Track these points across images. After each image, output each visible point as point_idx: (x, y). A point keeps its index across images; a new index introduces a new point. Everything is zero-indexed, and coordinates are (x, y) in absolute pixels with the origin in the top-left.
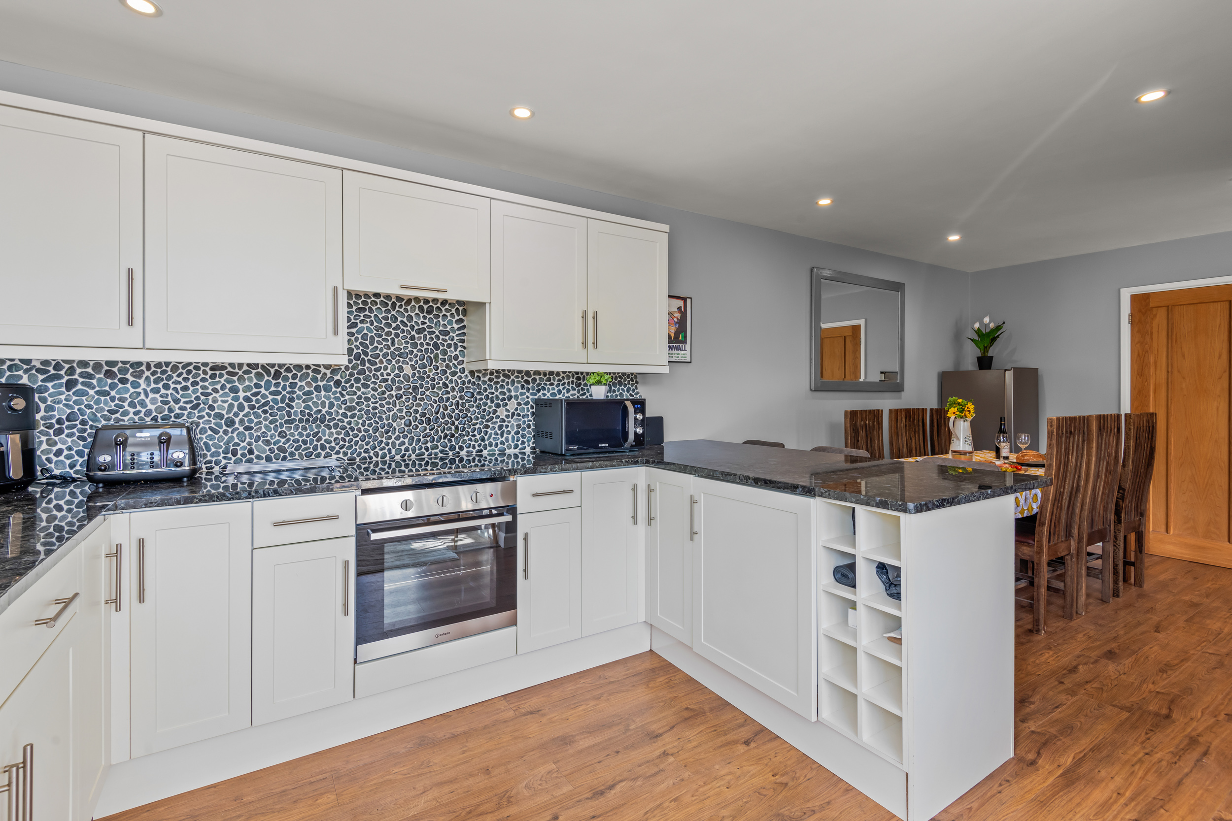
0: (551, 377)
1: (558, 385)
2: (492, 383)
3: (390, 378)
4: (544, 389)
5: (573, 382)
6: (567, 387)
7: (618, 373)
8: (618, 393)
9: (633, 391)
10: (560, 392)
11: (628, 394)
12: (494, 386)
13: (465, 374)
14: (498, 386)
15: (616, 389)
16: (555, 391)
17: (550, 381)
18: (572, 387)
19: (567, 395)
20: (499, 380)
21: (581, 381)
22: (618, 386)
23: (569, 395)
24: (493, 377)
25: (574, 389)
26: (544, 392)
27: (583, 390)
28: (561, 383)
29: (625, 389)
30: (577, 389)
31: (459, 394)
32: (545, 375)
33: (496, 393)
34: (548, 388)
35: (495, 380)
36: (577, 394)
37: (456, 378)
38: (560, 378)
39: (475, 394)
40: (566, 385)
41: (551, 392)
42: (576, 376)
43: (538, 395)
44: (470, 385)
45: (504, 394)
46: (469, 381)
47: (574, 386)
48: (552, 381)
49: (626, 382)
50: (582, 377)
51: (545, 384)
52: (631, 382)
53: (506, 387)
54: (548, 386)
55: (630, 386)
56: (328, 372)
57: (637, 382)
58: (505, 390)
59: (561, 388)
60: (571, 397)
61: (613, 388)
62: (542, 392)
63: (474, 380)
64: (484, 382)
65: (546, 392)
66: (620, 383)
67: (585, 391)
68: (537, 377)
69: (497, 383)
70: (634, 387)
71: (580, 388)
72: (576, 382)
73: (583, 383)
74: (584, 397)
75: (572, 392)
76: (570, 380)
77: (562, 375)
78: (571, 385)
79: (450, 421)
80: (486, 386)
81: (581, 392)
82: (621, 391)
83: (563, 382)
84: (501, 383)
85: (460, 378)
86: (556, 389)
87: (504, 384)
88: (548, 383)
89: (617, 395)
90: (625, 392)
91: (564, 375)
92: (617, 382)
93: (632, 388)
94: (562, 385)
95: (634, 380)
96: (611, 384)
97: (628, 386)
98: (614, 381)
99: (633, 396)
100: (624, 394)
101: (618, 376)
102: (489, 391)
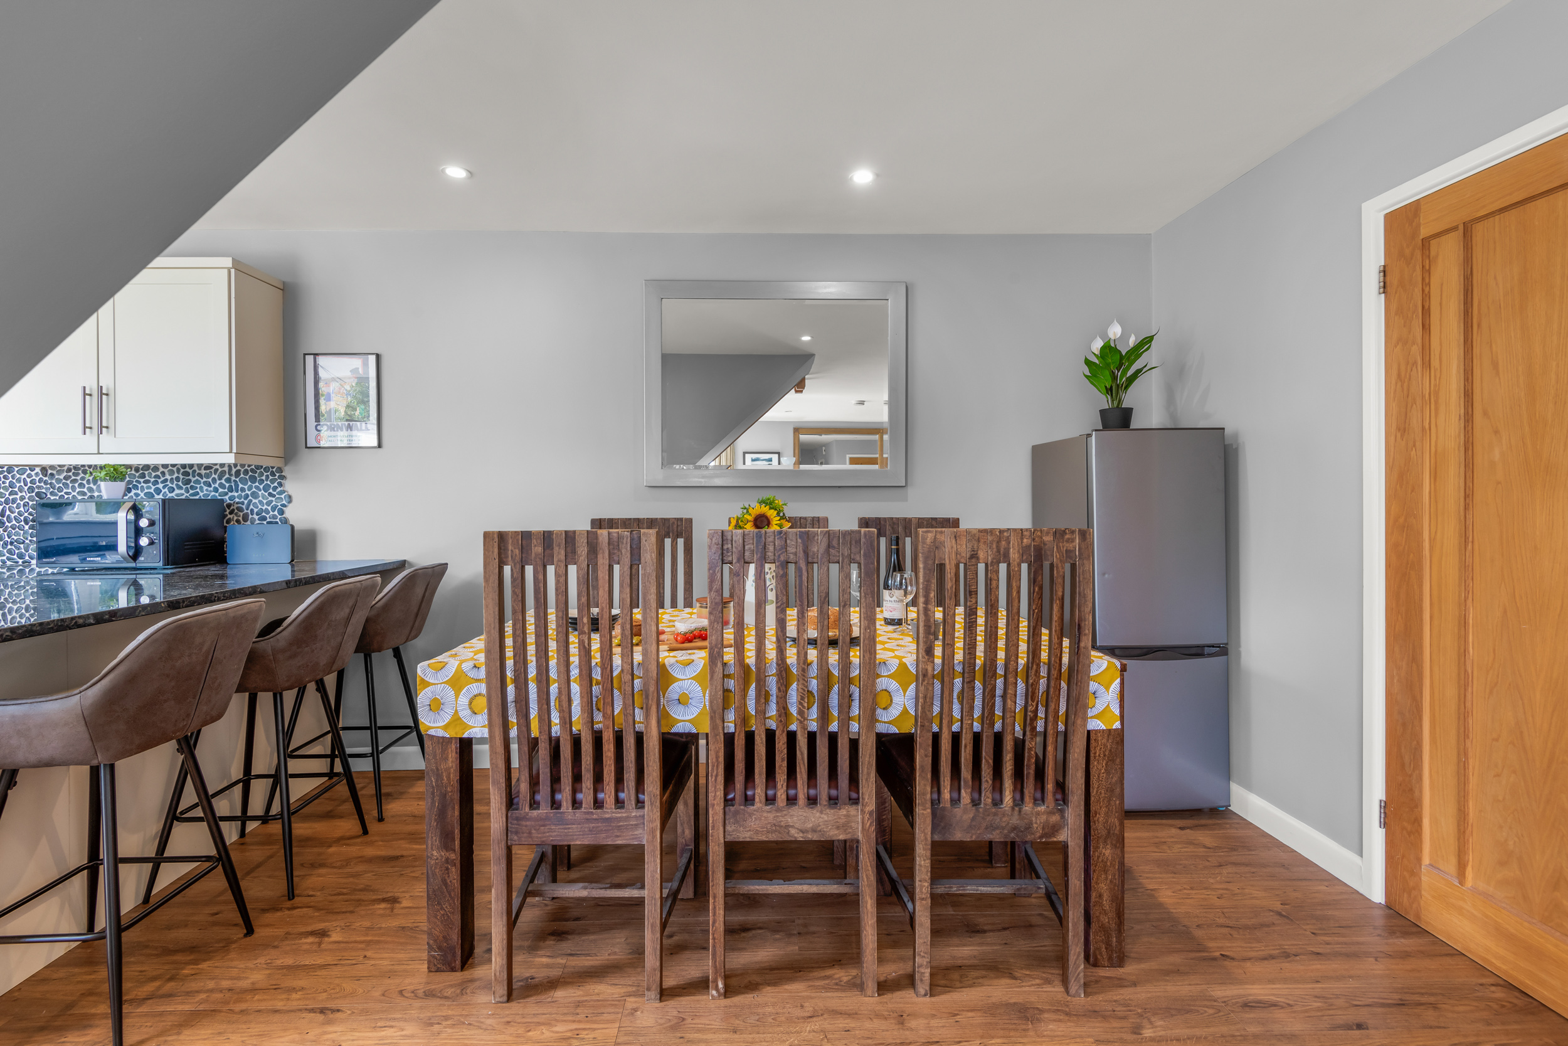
0: (146, 472)
1: (155, 483)
2: (68, 482)
4: (136, 487)
5: (178, 479)
6: (170, 485)
7: (249, 466)
8: (249, 493)
9: (275, 489)
11: (266, 494)
12: (71, 485)
13: (35, 472)
14: (76, 485)
15: (246, 487)
16: (152, 491)
17: (145, 477)
18: (177, 485)
20: (78, 478)
21: (190, 477)
22: (249, 483)
24: (71, 474)
25: (180, 488)
26: (137, 491)
27: (192, 487)
28: (159, 480)
29: (261, 487)
30: (184, 487)
31: (29, 495)
32: (137, 470)
33: (73, 494)
34: (143, 486)
35: (73, 478)
36: (186, 494)
37: (25, 476)
38: (159, 473)
39: (48, 494)
40: (168, 483)
41: (146, 491)
42: (182, 470)
44: (42, 484)
45: (84, 494)
46: (40, 480)
47: (180, 483)
48: (147, 478)
49: (264, 478)
50: (191, 471)
51: (137, 481)
52: (271, 477)
53: (87, 486)
54: (142, 484)
55: (269, 482)
57: (283, 477)
58: (85, 490)
59: (160, 486)
61: (241, 486)
62: (134, 491)
63: (47, 478)
64: (59, 481)
65: (139, 492)
66: (253, 479)
67: (198, 490)
69: (75, 481)
70: (276, 484)
71: (189, 486)
72: (183, 479)
73: (193, 479)
74: (196, 498)
75: (177, 491)
76: (174, 477)
77: (161, 469)
78: (175, 482)
79: (18, 525)
80: (61, 485)
81: (191, 492)
82: (254, 489)
83: (162, 479)
84: (80, 481)
85: (29, 476)
86: (153, 487)
87: (85, 482)
88: (142, 480)
89: (247, 494)
90: (260, 491)
91: (166, 471)
92: (247, 477)
93: (272, 486)
94: (162, 482)
95: (278, 475)
96: (237, 480)
97: (265, 482)
98: (242, 476)
99: (274, 496)
100: (260, 493)
101: (249, 469)
102: (65, 490)
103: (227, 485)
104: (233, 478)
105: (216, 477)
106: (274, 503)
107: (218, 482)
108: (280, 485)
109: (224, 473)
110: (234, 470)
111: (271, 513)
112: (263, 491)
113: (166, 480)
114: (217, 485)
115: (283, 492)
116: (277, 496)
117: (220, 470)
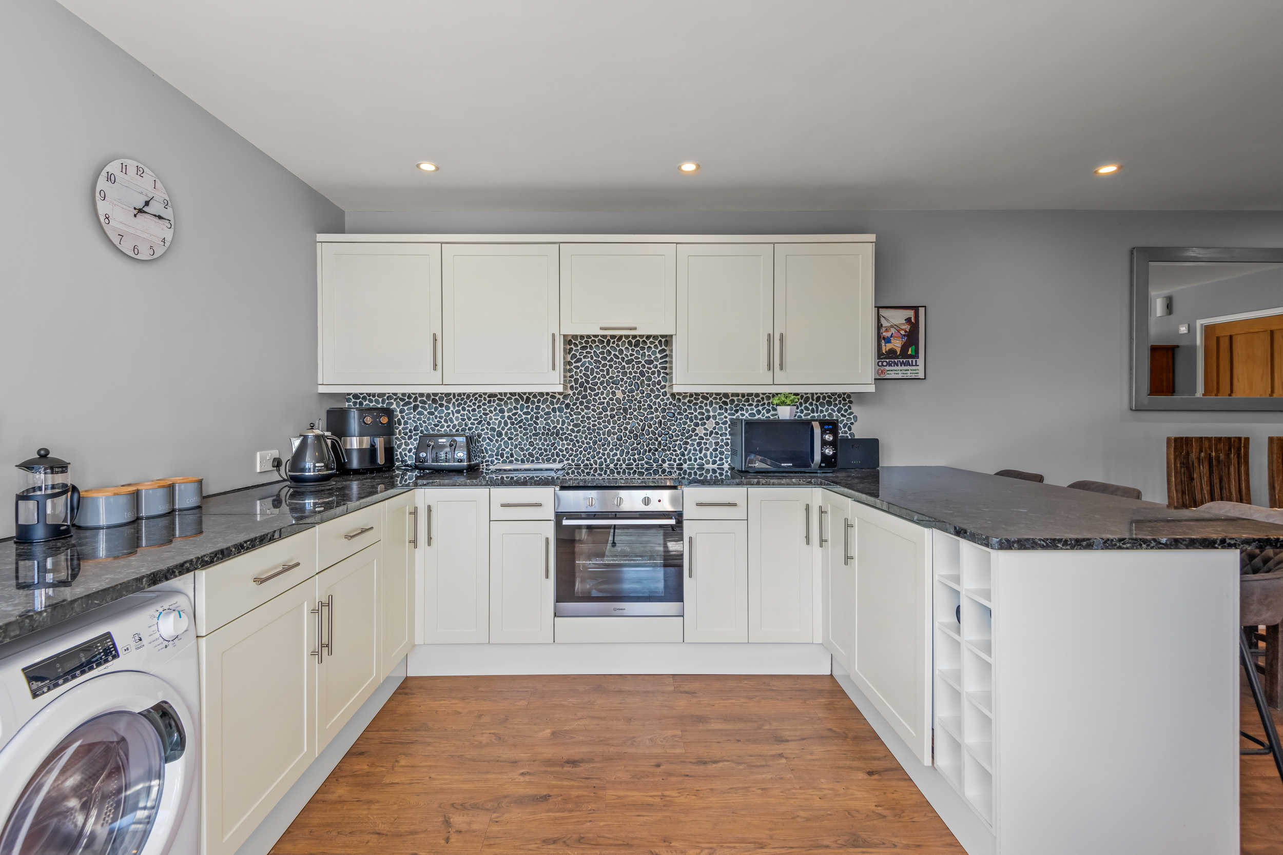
0: (750, 398)
1: (757, 406)
2: (691, 405)
3: (606, 401)
4: (742, 409)
6: (767, 408)
7: (826, 393)
8: (826, 414)
9: (846, 411)
10: (759, 412)
11: (839, 415)
12: (693, 407)
13: (667, 397)
14: (697, 407)
15: (824, 409)
16: (754, 412)
17: (749, 401)
18: (772, 408)
19: (767, 415)
20: (698, 402)
22: (826, 406)
23: (769, 415)
24: (692, 399)
26: (743, 412)
28: (760, 404)
29: (836, 409)
31: (662, 414)
32: (743, 396)
33: (695, 414)
34: (747, 408)
35: (694, 401)
37: (659, 400)
38: (759, 398)
39: (676, 414)
40: (766, 406)
41: (750, 412)
43: (736, 415)
44: (671, 406)
45: (703, 414)
46: (671, 403)
48: (751, 402)
49: (837, 402)
51: (743, 405)
52: (843, 402)
53: (705, 408)
54: (747, 407)
55: (841, 406)
56: (561, 397)
57: (851, 402)
58: (704, 411)
59: (760, 408)
60: (772, 417)
61: (820, 408)
62: (740, 412)
63: (675, 402)
64: (684, 404)
65: (744, 412)
66: (829, 403)
68: (735, 399)
69: (696, 404)
70: (846, 407)
76: (770, 401)
77: (761, 396)
78: (771, 406)
79: (653, 437)
80: (686, 407)
82: (830, 411)
83: (762, 403)
84: (700, 404)
85: (663, 400)
86: (755, 409)
87: (703, 405)
88: (746, 404)
89: (825, 415)
90: (835, 412)
91: (764, 396)
92: (825, 402)
93: (844, 408)
94: (762, 405)
95: (848, 400)
96: (818, 404)
97: (839, 406)
98: (821, 400)
99: (845, 416)
100: (834, 414)
101: (826, 395)
102: (688, 411)
103: (810, 408)
104: (814, 402)
105: (802, 401)
106: (845, 421)
107: (804, 405)
108: (850, 408)
109: (807, 399)
110: (815, 396)
111: (843, 429)
112: (836, 413)
113: (764, 404)
114: (803, 408)
115: (851, 413)
116: (848, 416)
117: (805, 396)
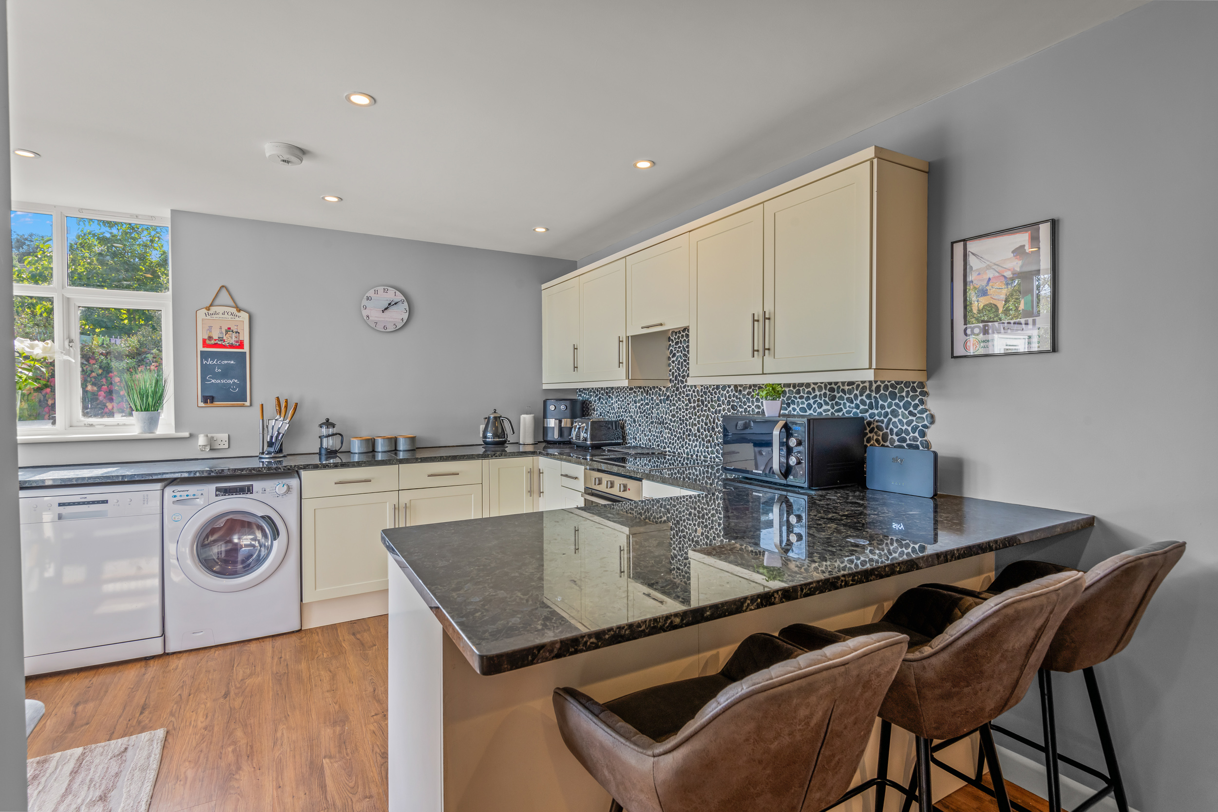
0: (801, 389)
1: (808, 399)
2: (750, 397)
4: (793, 402)
5: (825, 394)
6: (819, 401)
7: (889, 382)
8: (889, 410)
9: (916, 406)
10: (810, 406)
11: (907, 412)
12: (751, 400)
13: (731, 389)
14: (755, 400)
15: (886, 404)
16: (805, 406)
17: (800, 393)
18: (825, 401)
19: (819, 410)
20: (756, 394)
21: (835, 393)
22: (889, 400)
23: (821, 410)
24: (751, 390)
25: (826, 404)
27: (837, 404)
28: (811, 396)
29: (901, 404)
30: (830, 403)
31: (728, 407)
32: (794, 387)
35: (752, 393)
36: (832, 410)
37: (725, 392)
38: (810, 389)
40: (818, 399)
41: (801, 406)
42: (829, 386)
43: (789, 409)
44: (735, 399)
46: (734, 396)
47: (827, 399)
48: (802, 394)
49: (904, 394)
50: (836, 387)
51: (794, 397)
52: (911, 394)
54: (798, 400)
55: (909, 399)
56: (665, 389)
57: (924, 394)
59: (811, 401)
60: (824, 414)
61: (881, 402)
62: (792, 406)
63: (737, 394)
64: (744, 396)
65: (795, 406)
66: (893, 396)
67: (842, 406)
68: (787, 390)
69: (753, 396)
70: (917, 402)
71: (834, 402)
72: (830, 394)
73: (838, 395)
74: (840, 414)
75: (825, 407)
76: (822, 393)
77: (813, 386)
78: (823, 398)
80: (745, 400)
81: (836, 408)
82: (894, 407)
83: (813, 395)
84: (756, 397)
85: (728, 392)
86: (806, 403)
87: (759, 397)
88: (798, 396)
89: (887, 412)
90: (900, 409)
91: (816, 387)
92: (887, 393)
93: (913, 403)
94: (813, 398)
95: (919, 390)
96: (878, 396)
97: (906, 399)
98: (882, 392)
99: (914, 415)
100: (900, 411)
101: (889, 384)
102: (748, 404)
103: (868, 402)
104: (874, 394)
105: (858, 393)
106: (915, 423)
107: (860, 398)
108: (922, 402)
109: (864, 388)
110: (874, 386)
111: (912, 434)
112: (903, 410)
113: (815, 397)
114: (858, 402)
115: (925, 410)
116: (918, 415)
117: (862, 385)
